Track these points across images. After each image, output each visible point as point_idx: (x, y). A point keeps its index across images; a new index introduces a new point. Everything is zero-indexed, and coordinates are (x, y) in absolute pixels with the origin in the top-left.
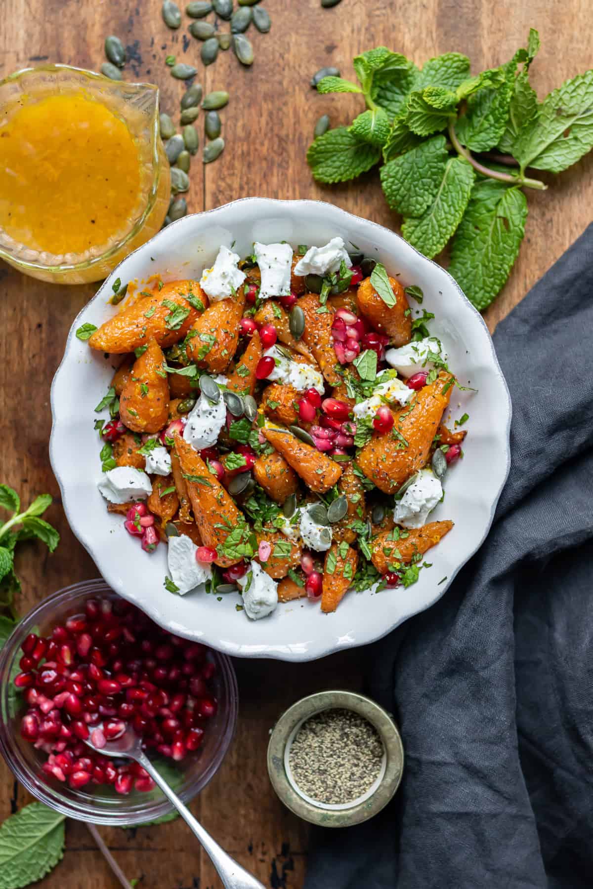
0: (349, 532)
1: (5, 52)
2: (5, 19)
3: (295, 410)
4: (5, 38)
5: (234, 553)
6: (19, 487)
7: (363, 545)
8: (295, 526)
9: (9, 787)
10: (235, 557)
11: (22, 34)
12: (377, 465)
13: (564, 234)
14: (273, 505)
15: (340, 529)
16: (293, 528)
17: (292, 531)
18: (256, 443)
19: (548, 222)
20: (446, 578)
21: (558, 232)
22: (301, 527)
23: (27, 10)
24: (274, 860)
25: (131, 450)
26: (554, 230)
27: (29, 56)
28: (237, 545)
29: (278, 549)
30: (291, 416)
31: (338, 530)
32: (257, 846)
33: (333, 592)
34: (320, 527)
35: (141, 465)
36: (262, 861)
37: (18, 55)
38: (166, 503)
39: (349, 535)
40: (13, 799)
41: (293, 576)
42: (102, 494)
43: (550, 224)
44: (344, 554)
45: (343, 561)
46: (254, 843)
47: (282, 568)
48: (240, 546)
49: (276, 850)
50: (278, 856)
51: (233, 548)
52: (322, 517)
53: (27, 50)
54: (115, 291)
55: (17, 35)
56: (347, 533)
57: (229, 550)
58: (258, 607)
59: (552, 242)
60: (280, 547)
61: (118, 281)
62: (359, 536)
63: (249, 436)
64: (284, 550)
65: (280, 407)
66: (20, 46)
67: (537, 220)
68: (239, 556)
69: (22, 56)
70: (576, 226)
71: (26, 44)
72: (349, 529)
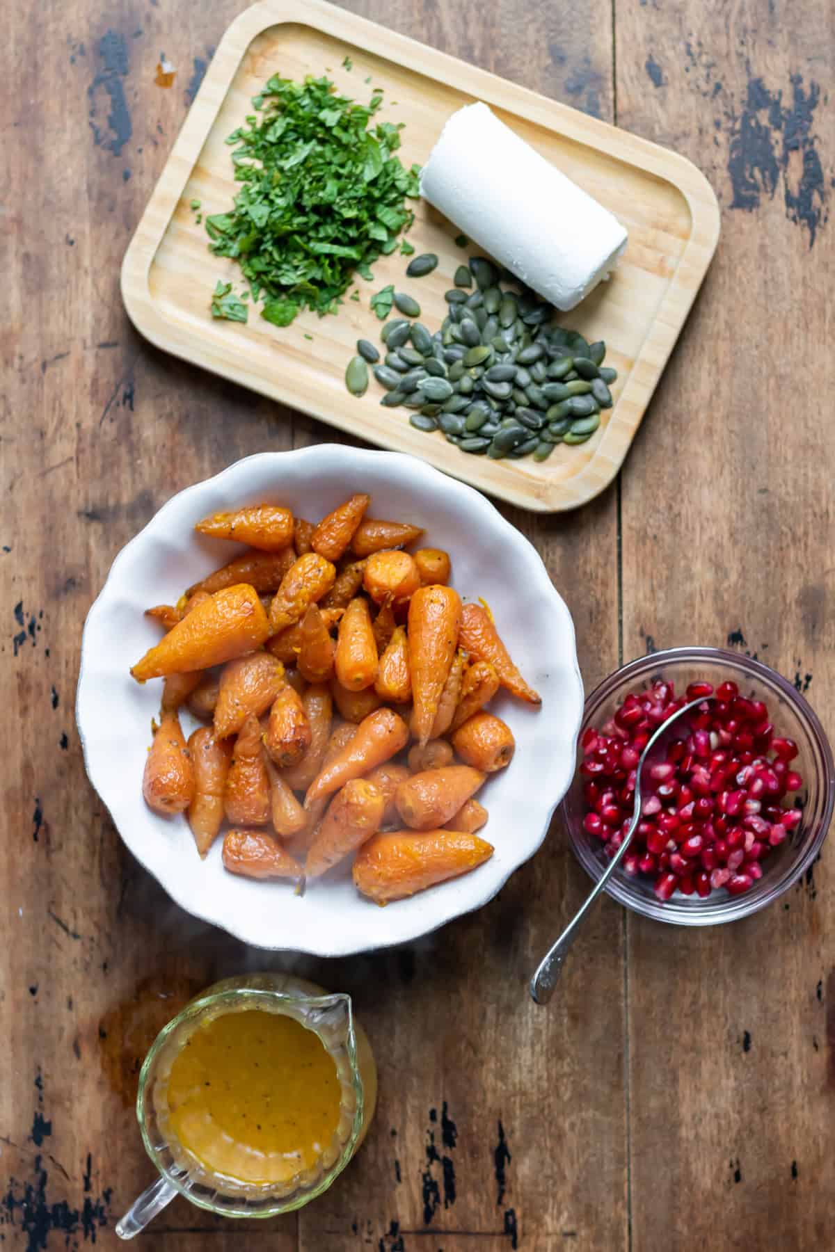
1: (71, 339)
2: (70, 302)
4: (70, 323)
6: (89, 822)
9: (81, 1161)
11: (89, 318)
13: (693, 529)
19: (676, 516)
21: (687, 527)
23: (95, 294)
24: (382, 1241)
26: (683, 525)
27: (97, 342)
32: (362, 1225)
36: (368, 1241)
37: (84, 342)
40: (86, 1174)
43: (678, 519)
46: (359, 1221)
49: (384, 1229)
50: (386, 1235)
53: (93, 336)
55: (84, 319)
59: (681, 538)
66: (88, 332)
67: (663, 514)
69: (89, 343)
70: (708, 519)
71: (93, 329)
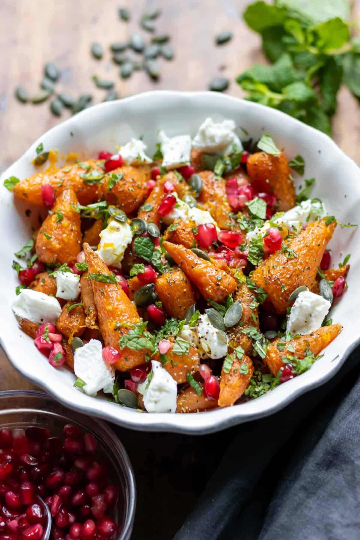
0: (245, 337)
3: (194, 233)
5: (135, 345)
7: (258, 347)
8: (193, 328)
10: (136, 347)
12: (269, 272)
14: (173, 320)
15: (236, 336)
16: (191, 330)
17: (191, 332)
18: (159, 262)
20: (338, 356)
22: (199, 329)
25: (44, 280)
28: (138, 338)
29: (177, 346)
30: (189, 241)
31: (234, 336)
33: (230, 386)
34: (217, 330)
35: (52, 292)
38: (73, 317)
39: (244, 340)
41: (193, 382)
42: (14, 312)
44: (240, 356)
45: (239, 361)
47: (182, 369)
48: (140, 339)
51: (134, 340)
52: (219, 321)
54: (38, 153)
56: (243, 338)
57: (131, 342)
58: (157, 393)
60: (179, 344)
61: (41, 145)
62: (254, 341)
63: (152, 255)
64: (183, 347)
65: (180, 231)
68: (140, 347)
72: (244, 334)
